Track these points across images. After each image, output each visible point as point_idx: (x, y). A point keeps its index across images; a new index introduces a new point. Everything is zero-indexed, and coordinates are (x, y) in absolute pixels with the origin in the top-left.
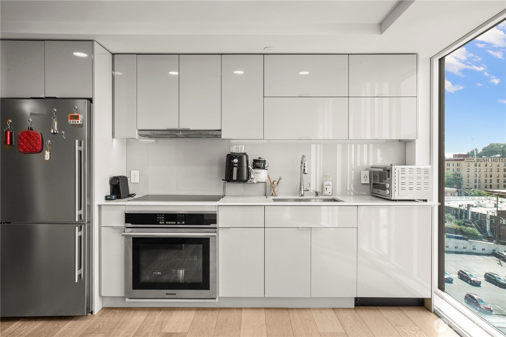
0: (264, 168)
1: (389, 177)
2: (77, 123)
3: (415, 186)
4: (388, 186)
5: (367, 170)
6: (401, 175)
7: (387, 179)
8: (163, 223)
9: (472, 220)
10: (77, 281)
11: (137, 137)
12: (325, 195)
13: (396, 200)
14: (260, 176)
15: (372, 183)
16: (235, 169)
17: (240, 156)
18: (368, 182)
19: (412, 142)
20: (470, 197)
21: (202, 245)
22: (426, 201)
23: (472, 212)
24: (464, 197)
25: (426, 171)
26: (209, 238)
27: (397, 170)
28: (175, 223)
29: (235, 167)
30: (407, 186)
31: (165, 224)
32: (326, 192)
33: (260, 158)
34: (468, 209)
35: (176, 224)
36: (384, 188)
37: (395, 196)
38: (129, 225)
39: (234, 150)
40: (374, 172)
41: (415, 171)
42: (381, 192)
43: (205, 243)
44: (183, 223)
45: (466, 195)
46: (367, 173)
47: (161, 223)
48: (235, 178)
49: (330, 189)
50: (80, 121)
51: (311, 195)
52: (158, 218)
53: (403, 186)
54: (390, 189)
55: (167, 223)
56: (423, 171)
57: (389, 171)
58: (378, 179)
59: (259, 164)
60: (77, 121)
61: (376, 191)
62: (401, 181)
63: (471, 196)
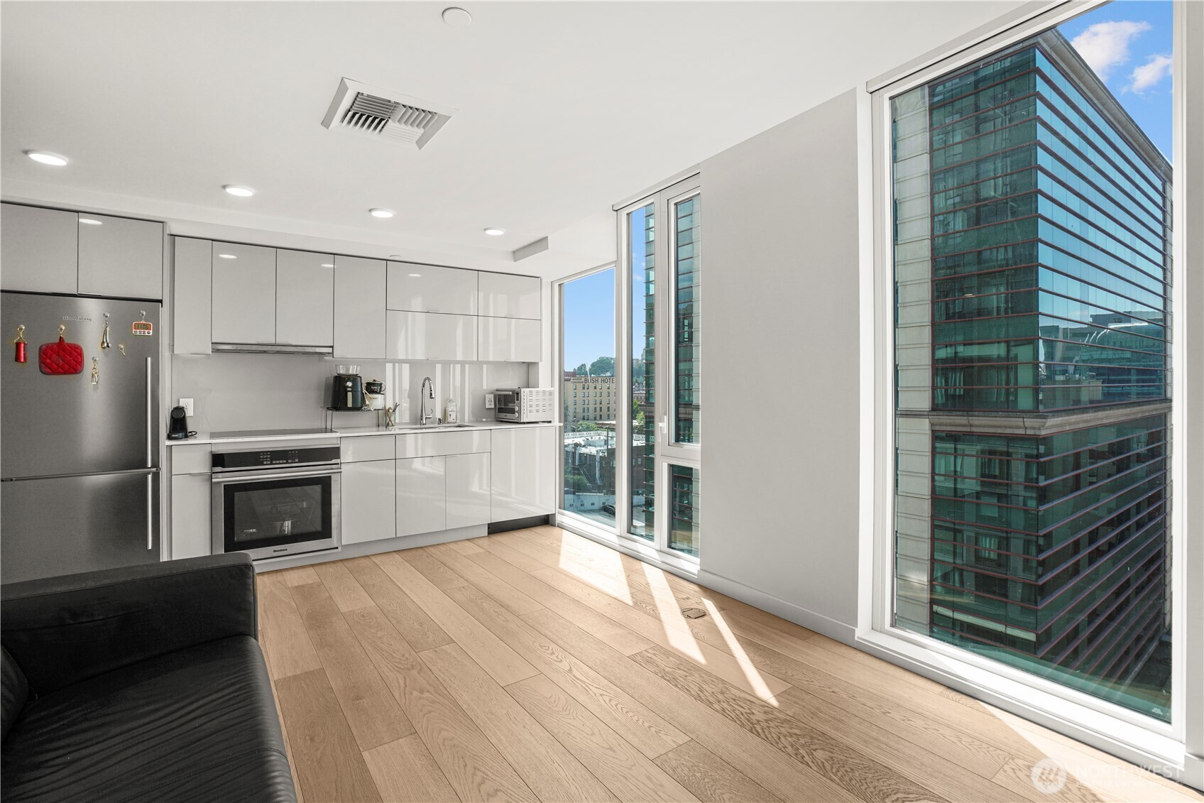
0: (379, 393)
1: (518, 400)
2: (147, 334)
3: (541, 408)
4: (517, 409)
5: (492, 393)
6: (529, 398)
7: (516, 402)
8: (269, 462)
9: (579, 465)
10: (150, 548)
11: (210, 353)
12: (448, 423)
13: (524, 423)
14: (376, 402)
15: (497, 407)
16: (350, 395)
17: (354, 378)
18: (493, 407)
19: (535, 364)
20: (578, 433)
21: (320, 486)
22: (550, 422)
23: (580, 454)
24: (571, 434)
25: (551, 394)
26: (330, 476)
27: (525, 392)
28: (285, 461)
29: (349, 391)
30: (534, 408)
31: (271, 464)
32: (450, 419)
33: (374, 381)
34: (575, 449)
35: (287, 463)
36: (513, 411)
37: (524, 419)
38: (219, 469)
39: (342, 371)
40: (499, 395)
41: (541, 394)
42: (509, 416)
43: (325, 484)
44: (297, 460)
45: (574, 430)
46: (492, 396)
47: (265, 463)
48: (350, 405)
49: (453, 416)
50: (151, 331)
51: (433, 423)
52: (261, 457)
53: (531, 408)
54: (519, 412)
55: (274, 462)
56: (547, 393)
57: (517, 394)
58: (503, 403)
59: (373, 388)
60: (147, 331)
61: (503, 415)
62: (529, 403)
63: (579, 431)
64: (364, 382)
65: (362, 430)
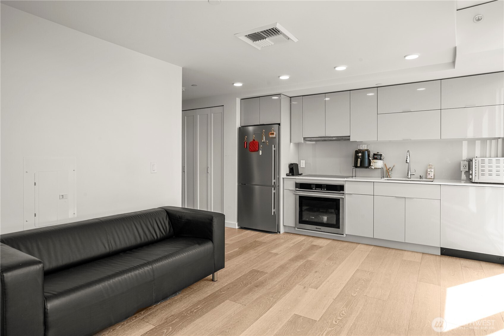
0: (380, 159)
2: (273, 137)
3: (494, 173)
4: (471, 172)
6: (481, 165)
8: (315, 189)
10: (273, 215)
11: (303, 141)
13: (476, 183)
14: (378, 164)
16: (359, 160)
17: (363, 152)
18: (467, 170)
21: (335, 203)
26: (340, 199)
27: (477, 161)
28: (321, 189)
29: (360, 158)
30: (487, 173)
31: (316, 190)
33: (378, 153)
37: (475, 180)
38: (298, 189)
39: (361, 148)
43: (337, 201)
44: (325, 189)
46: (466, 163)
47: (313, 189)
48: (359, 165)
49: (432, 175)
51: (416, 178)
53: (483, 172)
54: (472, 174)
55: (317, 189)
59: (376, 156)
60: (273, 135)
62: (481, 169)
64: (371, 154)
65: (369, 178)
